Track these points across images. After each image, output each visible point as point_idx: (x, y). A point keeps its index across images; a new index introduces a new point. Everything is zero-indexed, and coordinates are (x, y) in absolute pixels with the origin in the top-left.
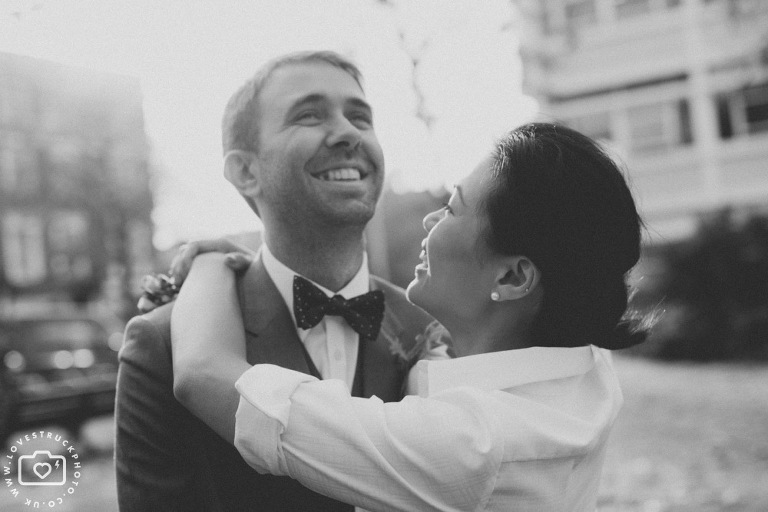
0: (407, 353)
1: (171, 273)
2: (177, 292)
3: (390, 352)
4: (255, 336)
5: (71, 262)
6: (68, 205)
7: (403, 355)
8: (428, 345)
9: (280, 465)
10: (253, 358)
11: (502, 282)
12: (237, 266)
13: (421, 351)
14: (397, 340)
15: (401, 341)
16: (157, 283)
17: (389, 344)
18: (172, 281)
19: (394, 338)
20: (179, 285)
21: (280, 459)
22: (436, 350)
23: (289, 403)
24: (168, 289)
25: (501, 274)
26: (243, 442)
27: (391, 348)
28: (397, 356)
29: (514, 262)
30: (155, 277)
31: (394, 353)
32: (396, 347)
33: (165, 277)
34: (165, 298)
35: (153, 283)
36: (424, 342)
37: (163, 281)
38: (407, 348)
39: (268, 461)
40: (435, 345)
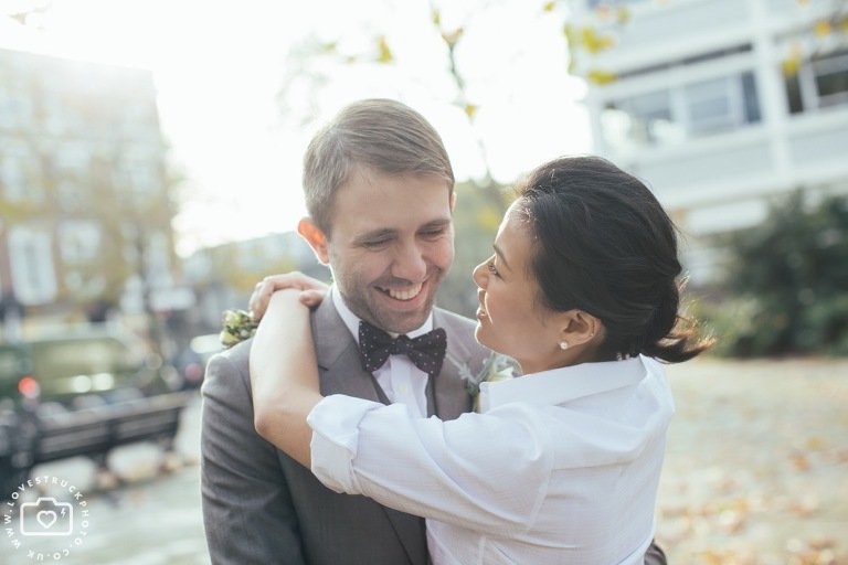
0: (475, 376)
1: (250, 308)
2: (256, 327)
3: (459, 376)
4: (326, 370)
5: (86, 279)
6: (79, 215)
7: (472, 380)
8: (495, 367)
9: (354, 487)
10: (325, 391)
11: (568, 331)
12: (311, 302)
13: (488, 374)
14: (465, 365)
15: (468, 366)
16: (237, 318)
17: (458, 370)
18: (251, 315)
19: (462, 364)
20: (259, 321)
21: (353, 481)
22: (502, 373)
23: (357, 431)
24: (247, 324)
25: (565, 326)
26: (319, 469)
27: (460, 373)
28: (466, 381)
29: (573, 314)
30: (235, 312)
31: (463, 378)
32: (465, 373)
33: (244, 313)
34: (244, 333)
35: (234, 317)
36: (491, 365)
37: (243, 316)
38: (474, 373)
39: (342, 484)
40: (501, 368)
